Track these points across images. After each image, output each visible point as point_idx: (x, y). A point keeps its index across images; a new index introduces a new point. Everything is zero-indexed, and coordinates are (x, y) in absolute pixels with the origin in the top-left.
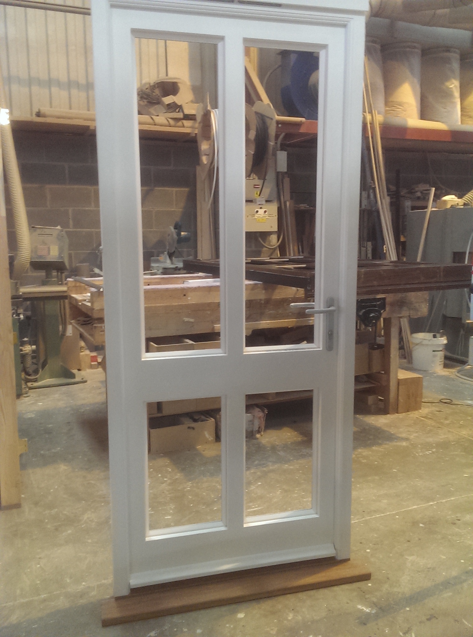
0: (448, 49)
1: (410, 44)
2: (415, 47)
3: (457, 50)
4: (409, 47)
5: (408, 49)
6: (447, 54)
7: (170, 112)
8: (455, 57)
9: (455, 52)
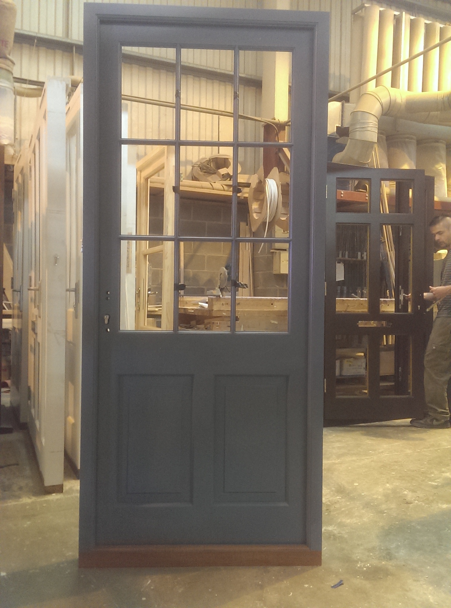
0: (437, 140)
1: (408, 136)
2: (412, 139)
3: (444, 141)
4: (408, 138)
5: (407, 140)
6: (436, 144)
7: (224, 180)
8: (442, 146)
9: (442, 142)
